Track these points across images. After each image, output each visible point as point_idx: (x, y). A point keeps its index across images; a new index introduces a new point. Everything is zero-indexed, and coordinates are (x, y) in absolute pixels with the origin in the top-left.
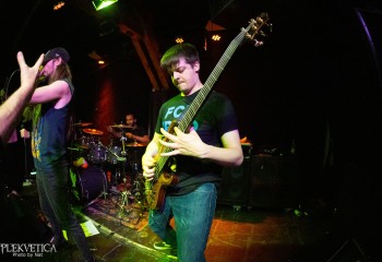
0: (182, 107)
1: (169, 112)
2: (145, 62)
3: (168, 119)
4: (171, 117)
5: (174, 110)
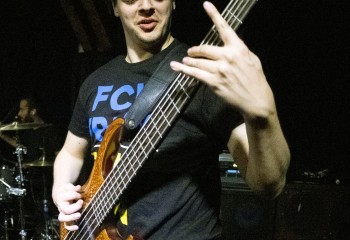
5: (110, 94)
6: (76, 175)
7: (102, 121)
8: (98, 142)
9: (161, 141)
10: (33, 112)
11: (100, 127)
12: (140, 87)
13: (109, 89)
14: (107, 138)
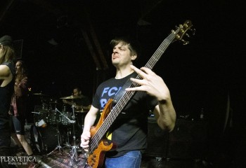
0: (116, 89)
1: (105, 92)
2: (91, 47)
3: (103, 98)
4: (106, 96)
5: (108, 90)
6: (93, 123)
7: (105, 100)
8: (102, 109)
9: (126, 105)
10: (80, 92)
11: (104, 103)
12: (120, 88)
13: (108, 88)
14: (106, 107)
